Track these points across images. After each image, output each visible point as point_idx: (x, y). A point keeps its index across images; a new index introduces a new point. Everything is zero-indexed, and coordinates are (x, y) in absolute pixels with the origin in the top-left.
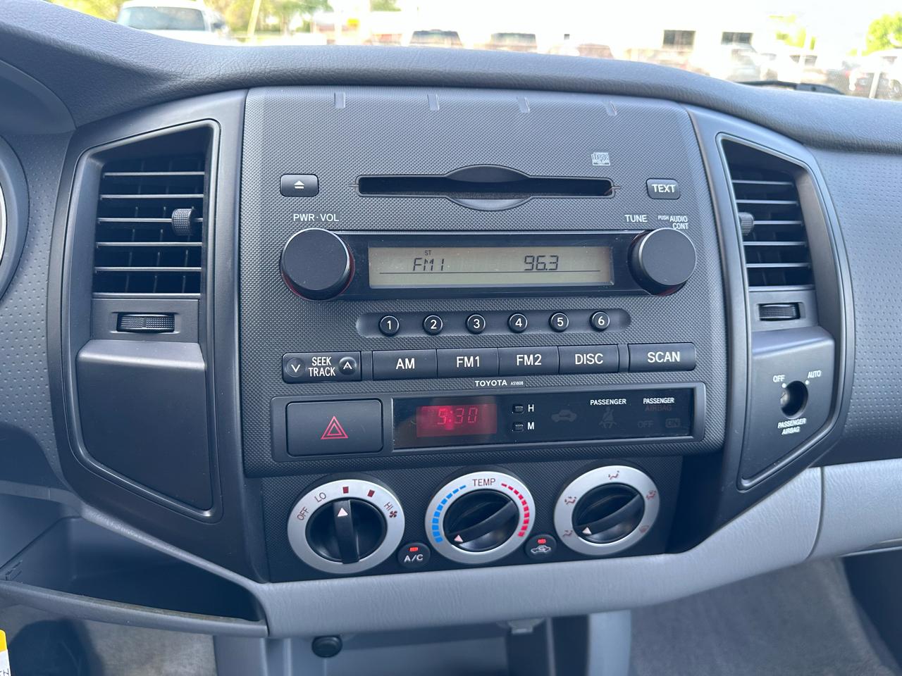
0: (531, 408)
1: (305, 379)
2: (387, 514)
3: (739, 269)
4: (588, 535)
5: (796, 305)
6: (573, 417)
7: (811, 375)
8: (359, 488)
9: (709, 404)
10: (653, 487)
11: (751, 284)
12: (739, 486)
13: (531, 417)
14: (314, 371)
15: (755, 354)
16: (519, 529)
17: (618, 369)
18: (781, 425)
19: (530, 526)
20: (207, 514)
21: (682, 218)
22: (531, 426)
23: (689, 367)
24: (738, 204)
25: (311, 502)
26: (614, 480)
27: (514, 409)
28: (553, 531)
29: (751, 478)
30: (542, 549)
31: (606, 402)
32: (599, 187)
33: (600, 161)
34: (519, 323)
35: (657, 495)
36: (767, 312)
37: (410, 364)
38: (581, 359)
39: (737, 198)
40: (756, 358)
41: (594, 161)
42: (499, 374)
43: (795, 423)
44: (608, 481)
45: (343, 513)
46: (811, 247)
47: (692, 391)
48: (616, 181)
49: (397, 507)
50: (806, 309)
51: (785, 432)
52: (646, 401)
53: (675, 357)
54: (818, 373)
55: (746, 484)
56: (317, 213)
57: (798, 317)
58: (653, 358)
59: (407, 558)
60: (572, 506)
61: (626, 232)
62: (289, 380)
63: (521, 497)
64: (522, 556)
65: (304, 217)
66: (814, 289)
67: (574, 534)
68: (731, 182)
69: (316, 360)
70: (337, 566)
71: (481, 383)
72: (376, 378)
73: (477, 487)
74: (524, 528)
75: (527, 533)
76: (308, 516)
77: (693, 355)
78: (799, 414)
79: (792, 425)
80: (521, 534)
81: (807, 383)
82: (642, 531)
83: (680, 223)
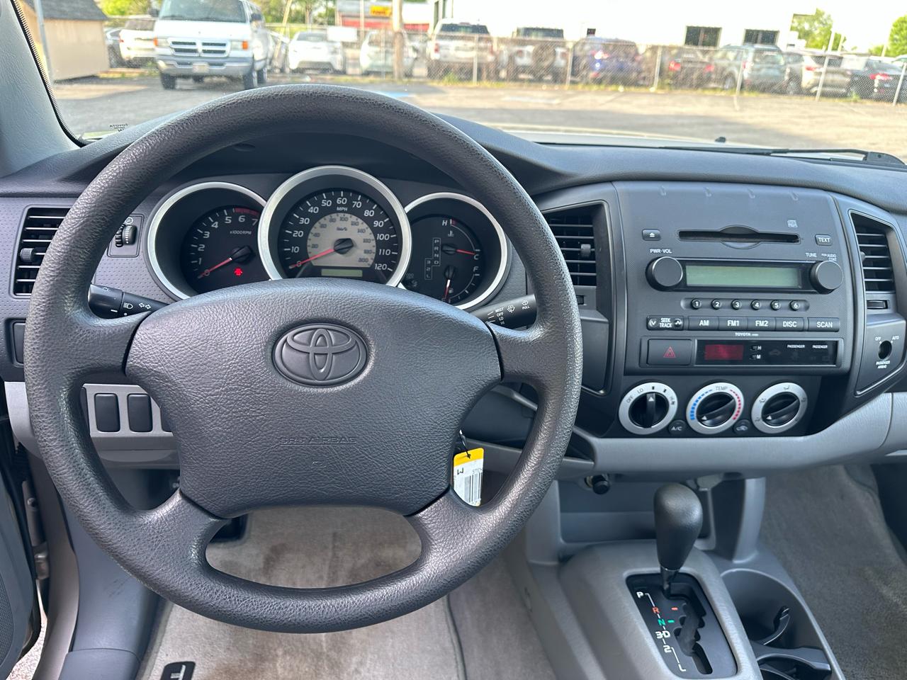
0: (760, 348)
1: (658, 328)
2: (670, 402)
3: (861, 281)
4: (769, 420)
5: (886, 301)
6: (779, 353)
7: (894, 338)
8: (660, 388)
9: (844, 349)
10: (806, 396)
11: (866, 290)
12: (856, 394)
13: (759, 352)
14: (662, 325)
15: (867, 325)
16: (734, 416)
17: (802, 330)
18: (878, 363)
19: (740, 414)
20: (602, 392)
21: (834, 255)
22: (759, 357)
23: (836, 331)
24: (860, 247)
25: (635, 393)
26: (787, 391)
27: (752, 348)
28: (750, 419)
29: (861, 390)
30: (743, 428)
31: (795, 346)
32: (792, 239)
33: (792, 226)
34: (757, 305)
35: (807, 400)
36: (871, 305)
37: (706, 323)
38: (787, 324)
39: (859, 243)
40: (868, 327)
41: (789, 225)
42: (747, 330)
43: (885, 363)
44: (784, 391)
45: (651, 400)
46: (894, 271)
47: (837, 342)
48: (801, 236)
49: (675, 400)
50: (890, 304)
51: (879, 367)
52: (814, 346)
53: (830, 325)
54: (897, 337)
55: (859, 393)
56: (661, 249)
57: (887, 308)
58: (820, 325)
59: (674, 429)
60: (763, 404)
61: (807, 262)
62: (649, 328)
63: (738, 398)
64: (732, 433)
65: (655, 251)
66: (895, 293)
67: (761, 420)
68: (856, 235)
69: (663, 320)
70: (639, 429)
71: (738, 334)
72: (689, 329)
73: (718, 391)
74: (737, 415)
75: (738, 418)
76: (632, 400)
77: (838, 324)
78: (887, 358)
79: (883, 364)
80: (734, 419)
81: (892, 342)
82: (796, 420)
83: (832, 258)
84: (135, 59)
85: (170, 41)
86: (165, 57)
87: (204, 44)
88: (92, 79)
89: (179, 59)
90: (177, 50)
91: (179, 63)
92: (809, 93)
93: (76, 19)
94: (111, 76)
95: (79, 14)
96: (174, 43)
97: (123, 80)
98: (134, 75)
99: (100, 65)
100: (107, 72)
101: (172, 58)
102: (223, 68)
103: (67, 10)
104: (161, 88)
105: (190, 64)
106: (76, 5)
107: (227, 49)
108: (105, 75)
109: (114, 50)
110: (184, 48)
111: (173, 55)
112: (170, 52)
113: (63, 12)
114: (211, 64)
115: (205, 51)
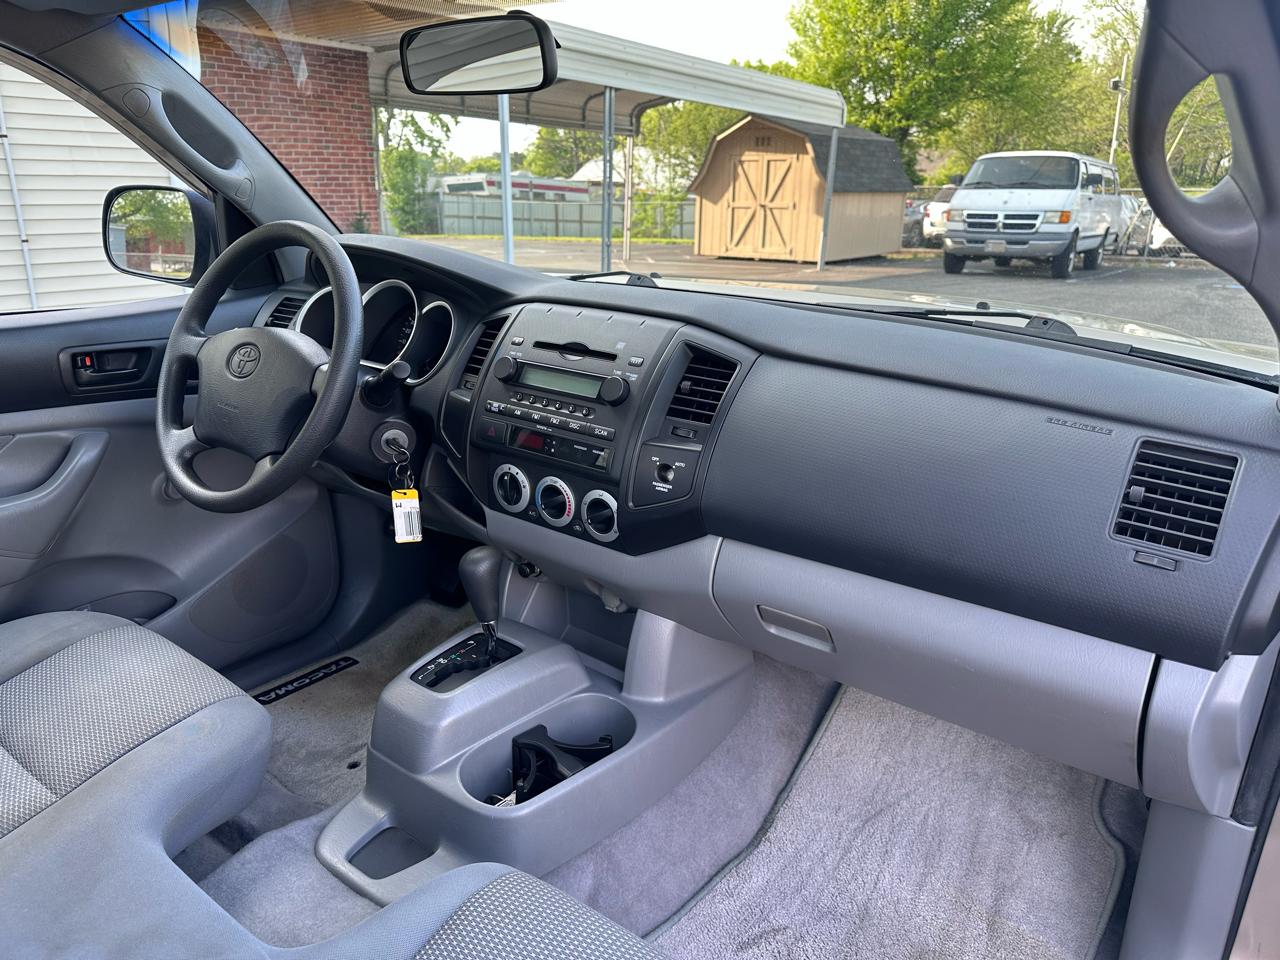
2: (522, 485)
30: (578, 528)
49: (526, 484)
59: (530, 513)
64: (570, 530)
85: (965, 213)
86: (953, 234)
87: (1007, 217)
88: (876, 260)
89: (970, 236)
90: (971, 225)
91: (969, 241)
93: (874, 191)
94: (901, 257)
96: (969, 216)
99: (888, 243)
100: (899, 252)
101: (965, 234)
102: (1025, 247)
104: (942, 271)
105: (983, 242)
107: (1038, 222)
108: (895, 256)
109: (914, 226)
110: (981, 222)
111: (965, 231)
112: (961, 226)
114: (1010, 242)
115: (1006, 226)
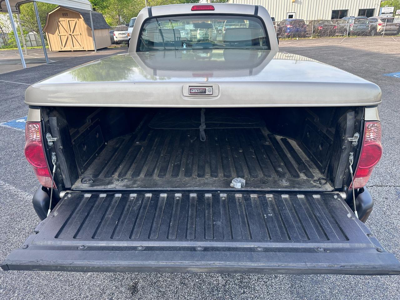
84: (119, 41)
92: (379, 34)
93: (101, 29)
95: (102, 27)
97: (116, 48)
98: (119, 46)
99: (108, 44)
103: (99, 26)
106: (101, 24)
108: (110, 47)
109: (112, 38)
113: (98, 27)
